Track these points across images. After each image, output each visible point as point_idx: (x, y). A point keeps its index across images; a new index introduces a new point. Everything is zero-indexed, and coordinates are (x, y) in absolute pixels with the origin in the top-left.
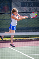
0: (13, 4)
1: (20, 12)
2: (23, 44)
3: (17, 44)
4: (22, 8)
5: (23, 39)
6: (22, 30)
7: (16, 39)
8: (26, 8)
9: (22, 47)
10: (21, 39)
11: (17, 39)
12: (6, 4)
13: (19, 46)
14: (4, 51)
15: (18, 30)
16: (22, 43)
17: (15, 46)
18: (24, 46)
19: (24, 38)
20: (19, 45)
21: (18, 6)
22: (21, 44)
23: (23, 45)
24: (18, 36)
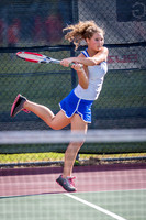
0: (80, 9)
1: (111, 41)
2: (123, 179)
3: (101, 179)
4: (120, 24)
5: (124, 156)
6: (119, 117)
7: (94, 156)
8: (138, 24)
9: (120, 191)
10: (118, 156)
11: (100, 157)
12: (53, 7)
13: (109, 186)
14: (44, 208)
15: (104, 121)
16: (118, 174)
17: (74, 191)
18: (131, 186)
19: (130, 156)
20: (105, 182)
21: (102, 15)
22: (115, 179)
23: (124, 186)
24: (102, 144)
